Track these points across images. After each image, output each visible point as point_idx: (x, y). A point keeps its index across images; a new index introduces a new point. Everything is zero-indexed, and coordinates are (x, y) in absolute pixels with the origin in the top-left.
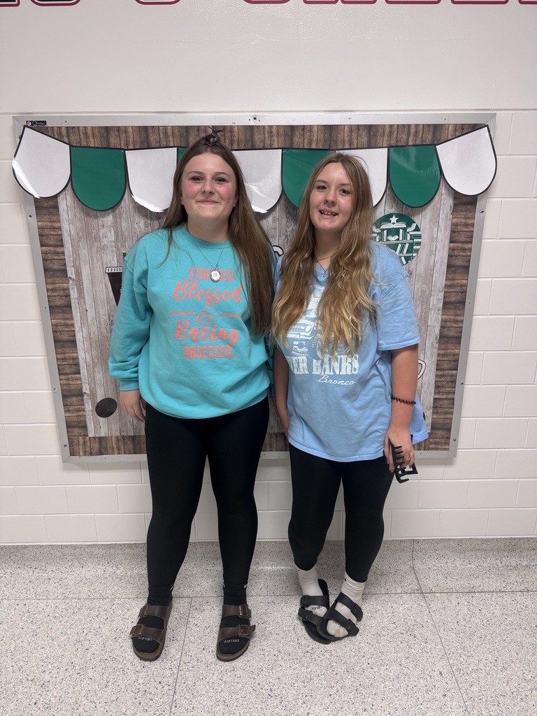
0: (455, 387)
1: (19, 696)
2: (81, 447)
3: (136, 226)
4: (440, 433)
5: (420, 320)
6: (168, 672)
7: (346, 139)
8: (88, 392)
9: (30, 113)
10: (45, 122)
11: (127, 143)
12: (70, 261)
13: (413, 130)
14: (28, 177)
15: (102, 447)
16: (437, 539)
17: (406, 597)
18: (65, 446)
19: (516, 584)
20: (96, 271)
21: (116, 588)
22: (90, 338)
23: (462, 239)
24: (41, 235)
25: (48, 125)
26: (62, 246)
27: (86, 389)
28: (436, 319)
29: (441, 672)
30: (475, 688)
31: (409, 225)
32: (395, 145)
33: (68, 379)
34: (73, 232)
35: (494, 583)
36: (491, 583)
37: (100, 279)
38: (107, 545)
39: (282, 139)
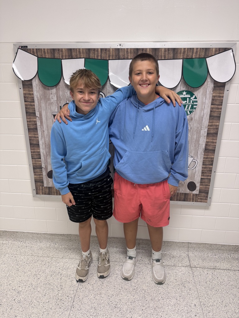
0: (211, 173)
1: (8, 296)
2: (41, 191)
3: (66, 94)
4: (203, 194)
5: (196, 141)
6: (72, 292)
7: (163, 55)
8: (44, 167)
9: (21, 43)
10: (27, 47)
11: (62, 56)
12: (37, 109)
13: (195, 51)
14: (19, 71)
15: (50, 191)
16: (200, 243)
17: (183, 268)
18: (34, 190)
19: (236, 267)
20: (48, 113)
21: (54, 253)
22: (45, 144)
23: (217, 103)
24: (25, 97)
25: (28, 48)
26: (34, 102)
27: (43, 166)
28: (203, 141)
29: (195, 305)
30: (210, 314)
31: (192, 96)
32: (186, 58)
33: (36, 161)
34: (38, 96)
35: (226, 265)
36: (224, 265)
37: (50, 117)
38: (51, 234)
39: (132, 55)
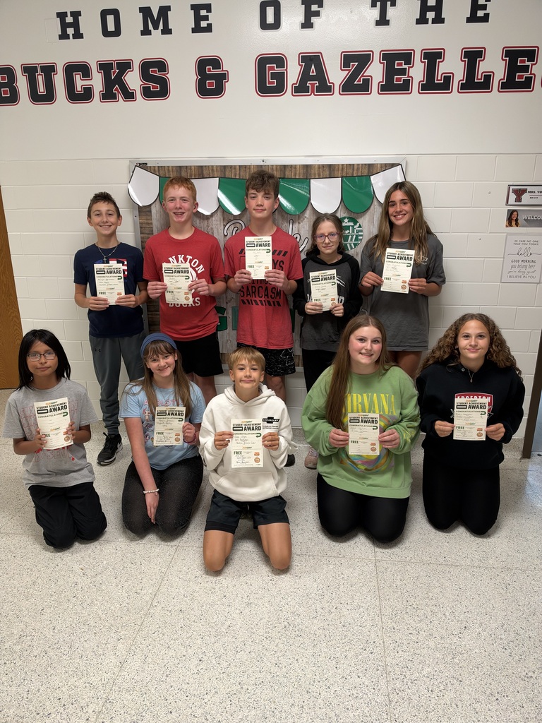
7: (316, 172)
9: (139, 159)
10: (146, 164)
11: (191, 175)
13: (356, 167)
14: (137, 195)
24: (141, 228)
25: (149, 165)
31: (355, 224)
32: (345, 176)
33: (152, 314)
34: (159, 226)
39: (279, 173)
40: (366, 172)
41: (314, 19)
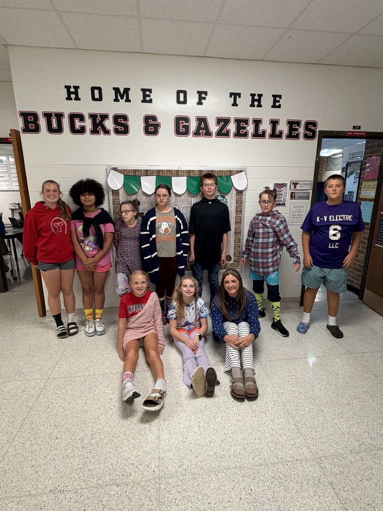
0: (240, 248)
3: (142, 198)
4: (236, 263)
9: (112, 165)
10: (117, 168)
11: (141, 174)
13: (224, 172)
23: (239, 203)
24: (113, 201)
31: (224, 199)
39: (187, 174)
40: (228, 174)
41: (203, 101)
